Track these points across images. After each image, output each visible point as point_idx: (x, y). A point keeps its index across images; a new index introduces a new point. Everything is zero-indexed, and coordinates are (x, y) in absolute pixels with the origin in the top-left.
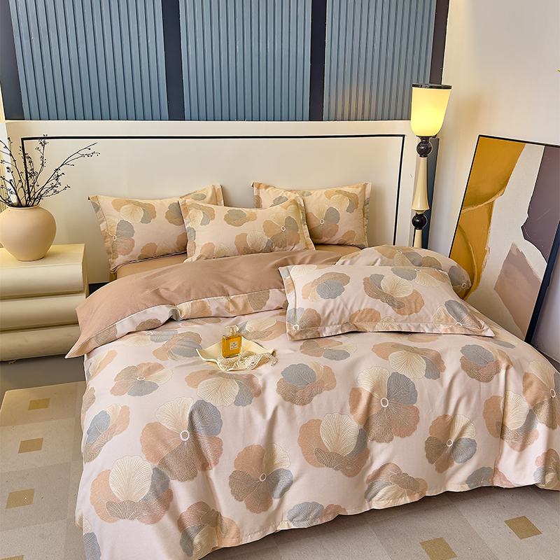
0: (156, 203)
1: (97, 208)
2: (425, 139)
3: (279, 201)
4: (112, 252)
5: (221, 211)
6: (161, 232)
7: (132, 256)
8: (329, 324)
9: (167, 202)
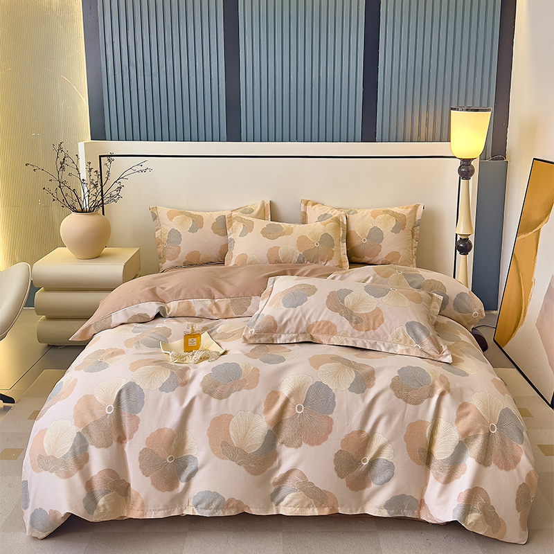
0: (205, 215)
1: (155, 217)
2: (466, 163)
3: (323, 218)
4: (161, 258)
5: (260, 224)
6: (206, 241)
7: (178, 262)
8: (286, 332)
9: (216, 215)
